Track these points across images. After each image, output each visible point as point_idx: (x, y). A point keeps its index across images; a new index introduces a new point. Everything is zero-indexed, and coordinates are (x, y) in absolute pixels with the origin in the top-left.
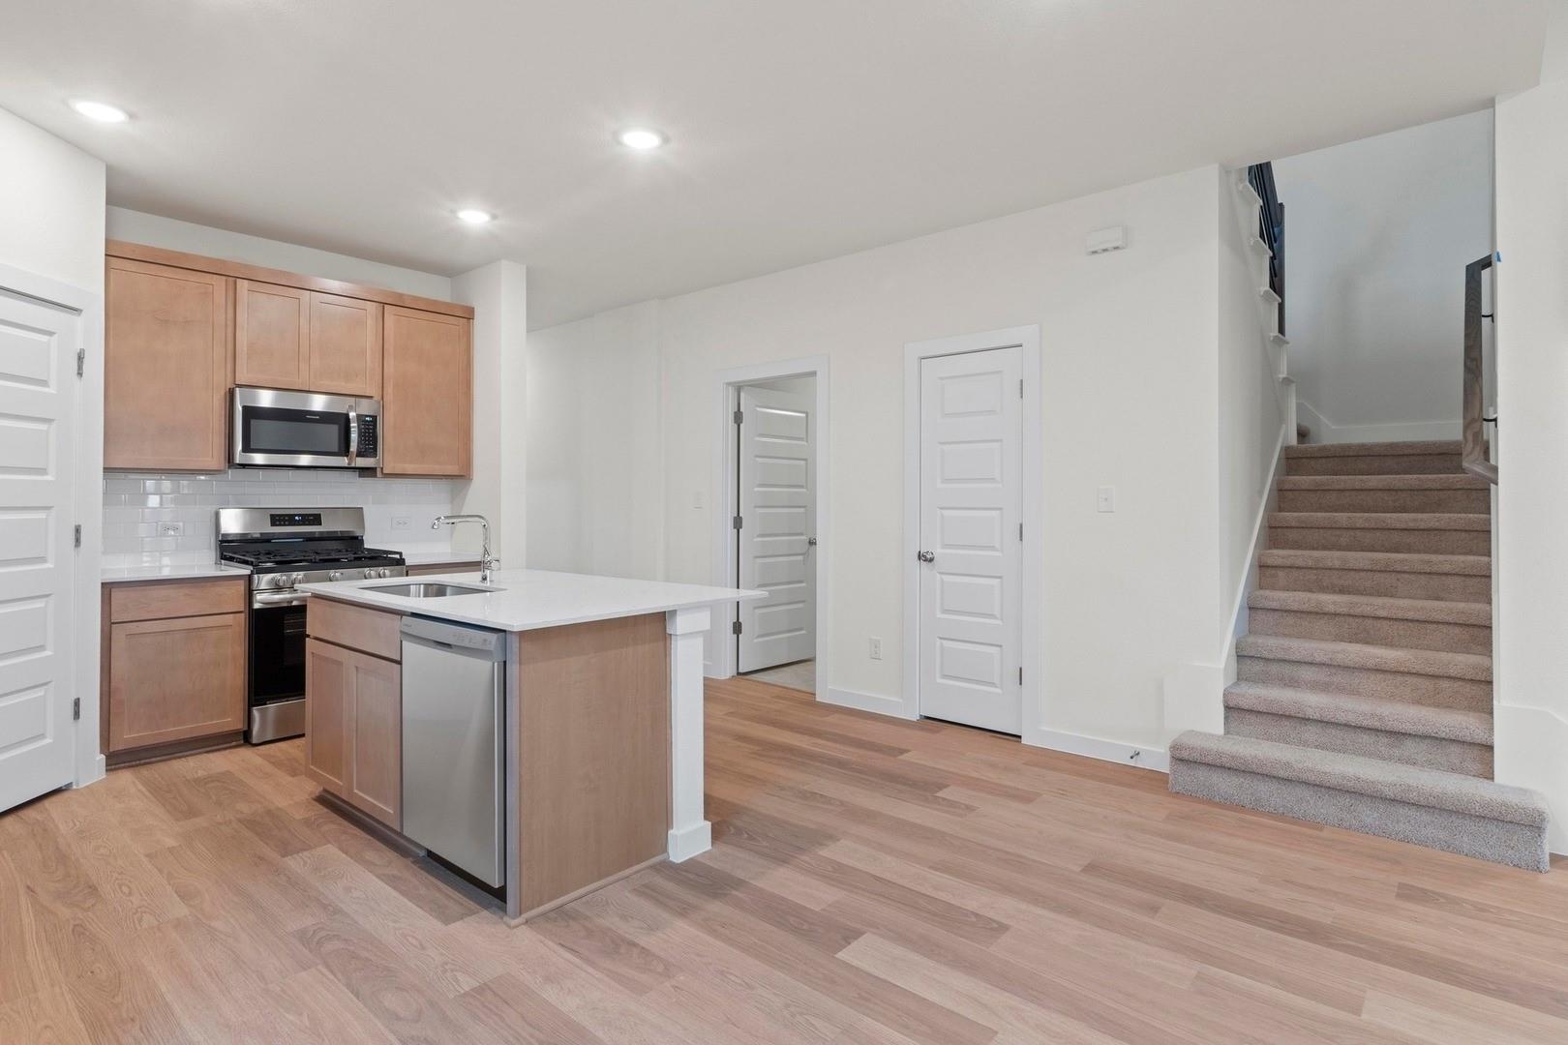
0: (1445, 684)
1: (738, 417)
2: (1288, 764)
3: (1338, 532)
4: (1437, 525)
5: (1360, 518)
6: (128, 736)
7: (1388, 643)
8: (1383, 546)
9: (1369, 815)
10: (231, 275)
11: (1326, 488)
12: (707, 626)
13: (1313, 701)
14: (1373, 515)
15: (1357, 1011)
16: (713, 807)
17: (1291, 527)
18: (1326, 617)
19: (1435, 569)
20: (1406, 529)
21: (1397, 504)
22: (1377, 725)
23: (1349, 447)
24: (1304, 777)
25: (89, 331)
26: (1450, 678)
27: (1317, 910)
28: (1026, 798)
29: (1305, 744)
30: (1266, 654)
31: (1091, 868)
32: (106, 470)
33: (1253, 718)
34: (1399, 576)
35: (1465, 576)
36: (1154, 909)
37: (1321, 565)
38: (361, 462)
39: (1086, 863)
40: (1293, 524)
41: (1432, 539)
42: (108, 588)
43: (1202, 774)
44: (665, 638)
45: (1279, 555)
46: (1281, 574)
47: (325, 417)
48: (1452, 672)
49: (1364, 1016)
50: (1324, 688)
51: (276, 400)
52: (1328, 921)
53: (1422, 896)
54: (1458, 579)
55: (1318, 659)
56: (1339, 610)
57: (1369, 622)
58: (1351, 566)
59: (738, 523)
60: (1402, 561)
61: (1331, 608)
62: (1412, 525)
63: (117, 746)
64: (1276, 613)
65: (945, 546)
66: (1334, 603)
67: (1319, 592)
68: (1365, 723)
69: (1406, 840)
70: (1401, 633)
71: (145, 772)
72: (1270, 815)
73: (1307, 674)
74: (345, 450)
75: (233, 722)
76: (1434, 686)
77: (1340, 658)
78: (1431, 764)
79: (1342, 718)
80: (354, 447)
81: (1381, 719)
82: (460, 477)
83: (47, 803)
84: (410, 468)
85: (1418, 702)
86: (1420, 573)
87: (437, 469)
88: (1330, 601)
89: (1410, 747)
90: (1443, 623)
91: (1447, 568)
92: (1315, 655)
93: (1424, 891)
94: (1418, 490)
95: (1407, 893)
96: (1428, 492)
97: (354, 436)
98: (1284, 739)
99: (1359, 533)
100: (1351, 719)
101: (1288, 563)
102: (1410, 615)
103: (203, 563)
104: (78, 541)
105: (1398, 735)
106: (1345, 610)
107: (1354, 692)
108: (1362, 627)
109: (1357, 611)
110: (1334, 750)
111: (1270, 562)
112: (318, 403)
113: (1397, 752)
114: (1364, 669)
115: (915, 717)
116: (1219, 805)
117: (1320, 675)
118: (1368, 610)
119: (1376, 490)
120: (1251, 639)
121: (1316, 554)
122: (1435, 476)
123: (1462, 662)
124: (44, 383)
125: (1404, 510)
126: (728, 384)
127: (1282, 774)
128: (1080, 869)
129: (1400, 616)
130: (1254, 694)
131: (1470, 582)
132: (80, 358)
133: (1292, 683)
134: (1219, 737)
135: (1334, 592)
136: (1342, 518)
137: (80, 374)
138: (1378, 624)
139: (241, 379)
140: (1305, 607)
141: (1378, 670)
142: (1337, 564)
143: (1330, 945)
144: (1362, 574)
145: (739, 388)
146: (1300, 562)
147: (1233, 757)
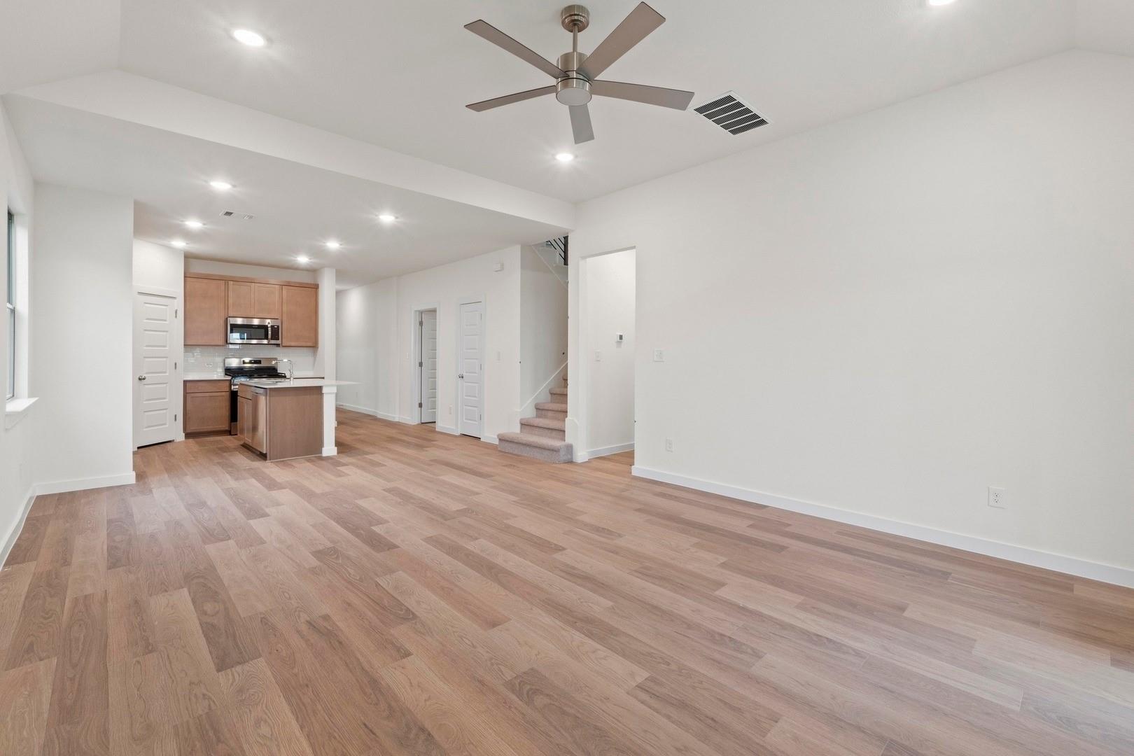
1: (421, 323)
6: (192, 429)
10: (226, 280)
12: (336, 391)
16: (339, 444)
24: (521, 442)
25: (179, 304)
28: (447, 449)
32: (185, 345)
33: (526, 427)
38: (273, 342)
42: (185, 382)
43: (511, 445)
44: (322, 394)
47: (259, 327)
51: (243, 321)
59: (421, 365)
63: (188, 431)
65: (467, 372)
71: (197, 440)
74: (266, 338)
75: (225, 426)
80: (270, 337)
82: (314, 346)
83: (167, 444)
84: (293, 344)
87: (304, 344)
97: (270, 333)
98: (531, 433)
103: (219, 374)
104: (176, 368)
112: (256, 322)
115: (458, 433)
124: (165, 321)
126: (416, 311)
127: (517, 441)
132: (176, 312)
137: (176, 317)
139: (231, 314)
145: (421, 313)
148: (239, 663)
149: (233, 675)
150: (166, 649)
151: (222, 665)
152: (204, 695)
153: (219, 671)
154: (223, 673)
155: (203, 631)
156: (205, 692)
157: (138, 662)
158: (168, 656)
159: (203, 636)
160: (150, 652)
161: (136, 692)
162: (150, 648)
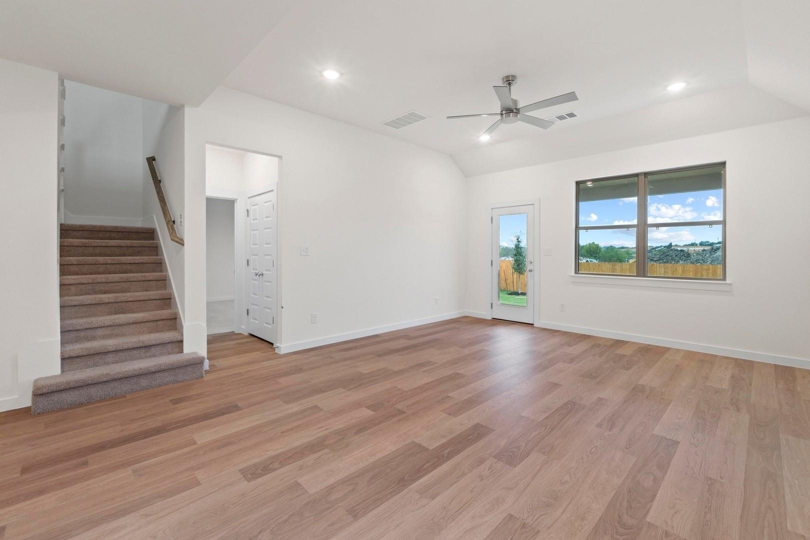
0: (160, 323)
2: (107, 374)
3: (99, 266)
4: (142, 261)
5: (109, 259)
7: (132, 311)
8: (120, 271)
9: (144, 382)
11: (88, 245)
13: (111, 343)
14: (116, 258)
15: (195, 443)
17: (74, 265)
18: (103, 305)
19: (147, 279)
20: (130, 263)
21: (121, 253)
22: (141, 345)
23: (95, 226)
24: (116, 377)
26: (163, 320)
27: (151, 424)
29: (108, 364)
30: (79, 328)
31: (24, 471)
33: (79, 360)
34: (131, 283)
35: (157, 280)
36: (86, 463)
37: (95, 281)
39: (20, 470)
40: (75, 263)
41: (140, 267)
43: (55, 398)
45: (71, 279)
46: (72, 288)
48: (163, 317)
49: (199, 443)
50: (109, 337)
52: (160, 424)
53: (180, 401)
54: (154, 282)
55: (107, 324)
56: (111, 301)
57: (124, 304)
58: (110, 281)
60: (134, 277)
61: (107, 301)
62: (133, 262)
64: (77, 307)
66: (108, 298)
67: (94, 294)
68: (136, 346)
69: (160, 386)
70: (138, 306)
72: (98, 401)
73: (100, 332)
76: (157, 325)
77: (117, 322)
78: (161, 354)
79: (126, 347)
81: (143, 342)
85: (150, 332)
86: (140, 281)
88: (105, 297)
89: (153, 350)
90: (154, 300)
91: (151, 278)
92: (106, 322)
93: (179, 399)
94: (130, 247)
95: (175, 402)
96: (134, 248)
98: (95, 365)
99: (108, 266)
100: (130, 346)
101: (78, 282)
102: (142, 298)
105: (148, 347)
106: (113, 300)
107: (123, 335)
108: (120, 308)
109: (119, 300)
110: (121, 362)
111: (67, 282)
113: (148, 354)
114: (129, 324)
116: (68, 409)
117: (107, 331)
118: (124, 299)
119: (112, 246)
120: (68, 322)
121: (92, 276)
122: (137, 241)
123: (165, 313)
125: (124, 255)
127: (105, 379)
128: (19, 474)
129: (138, 299)
130: (77, 348)
131: (159, 283)
133: (93, 338)
134: (60, 375)
135: (102, 293)
136: (101, 259)
138: (127, 304)
140: (94, 302)
141: (134, 323)
142: (104, 280)
143: (169, 430)
144: (115, 284)
146: (84, 281)
147: (77, 381)
148: (666, 438)
149: (673, 437)
150: (699, 474)
151: (676, 443)
152: (694, 439)
153: (679, 442)
154: (677, 440)
155: (669, 467)
156: (692, 439)
157: (721, 478)
158: (701, 468)
159: (671, 465)
160: (711, 479)
161: (728, 461)
162: (709, 482)
